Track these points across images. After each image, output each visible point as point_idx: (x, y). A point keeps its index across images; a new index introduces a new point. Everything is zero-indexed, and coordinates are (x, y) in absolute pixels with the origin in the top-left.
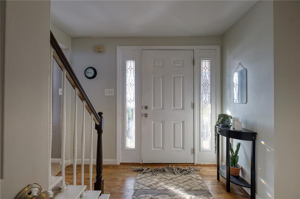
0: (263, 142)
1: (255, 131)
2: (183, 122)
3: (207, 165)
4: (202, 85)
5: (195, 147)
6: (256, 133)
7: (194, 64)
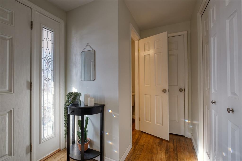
0: (110, 111)
1: (103, 103)
2: (10, 112)
3: (49, 156)
4: (43, 60)
5: (32, 143)
6: (104, 105)
7: (31, 29)
